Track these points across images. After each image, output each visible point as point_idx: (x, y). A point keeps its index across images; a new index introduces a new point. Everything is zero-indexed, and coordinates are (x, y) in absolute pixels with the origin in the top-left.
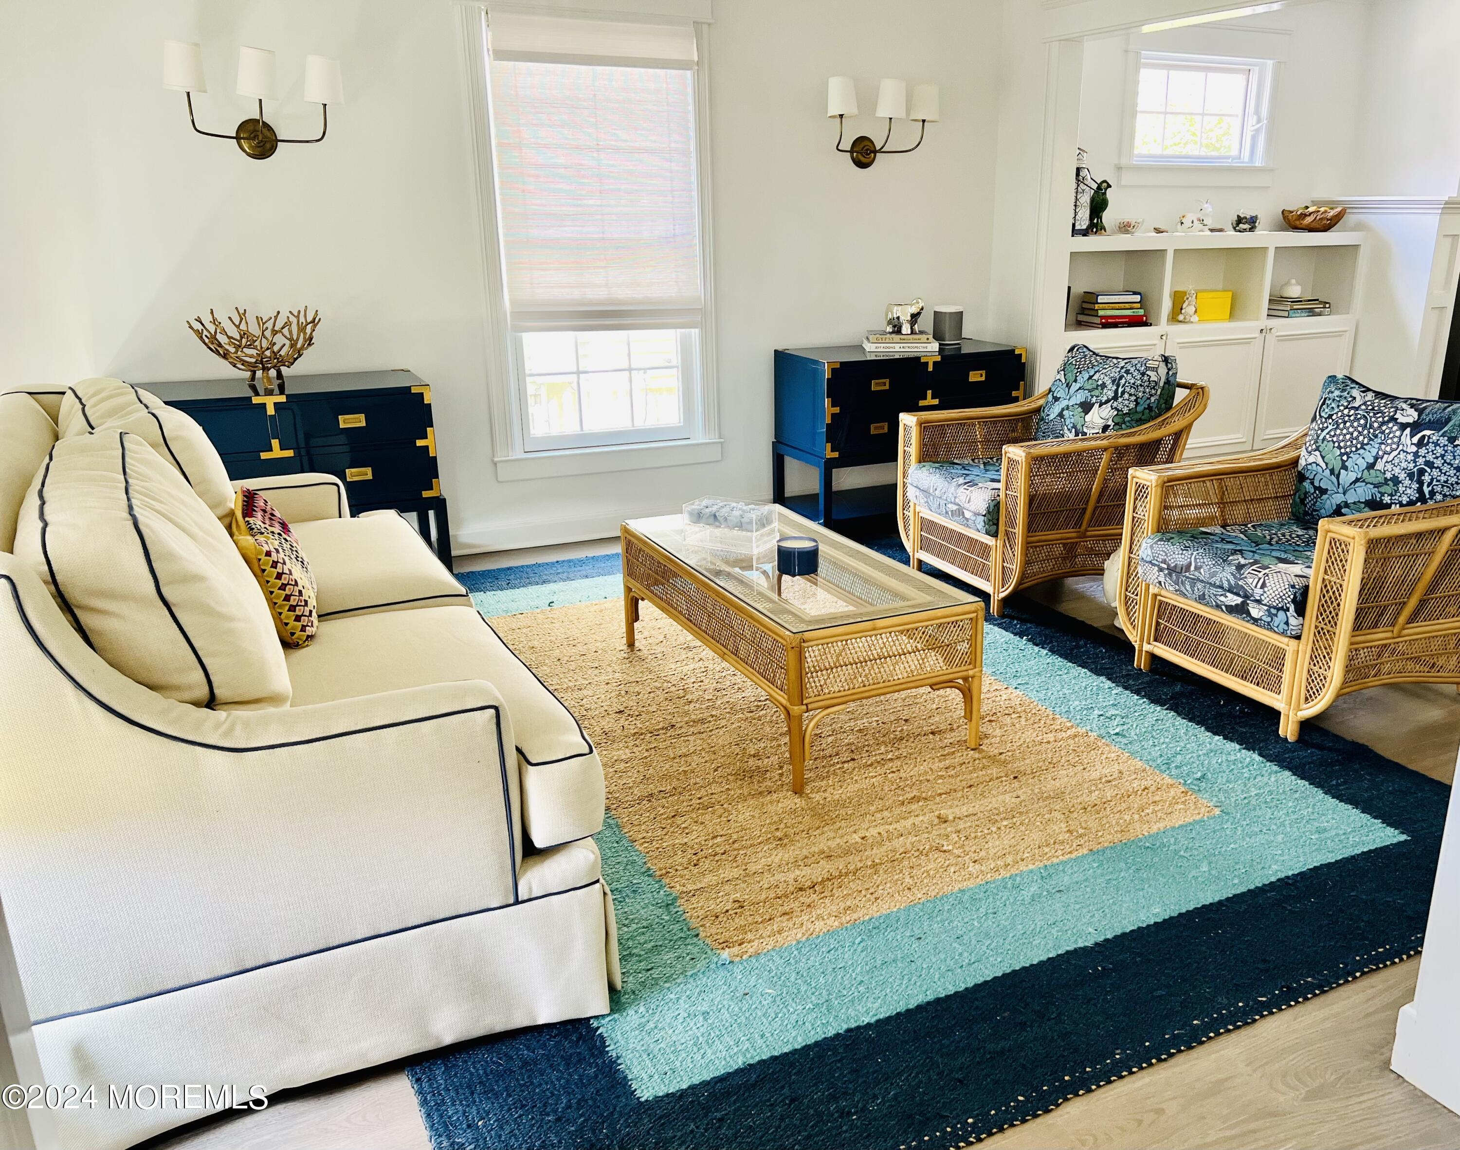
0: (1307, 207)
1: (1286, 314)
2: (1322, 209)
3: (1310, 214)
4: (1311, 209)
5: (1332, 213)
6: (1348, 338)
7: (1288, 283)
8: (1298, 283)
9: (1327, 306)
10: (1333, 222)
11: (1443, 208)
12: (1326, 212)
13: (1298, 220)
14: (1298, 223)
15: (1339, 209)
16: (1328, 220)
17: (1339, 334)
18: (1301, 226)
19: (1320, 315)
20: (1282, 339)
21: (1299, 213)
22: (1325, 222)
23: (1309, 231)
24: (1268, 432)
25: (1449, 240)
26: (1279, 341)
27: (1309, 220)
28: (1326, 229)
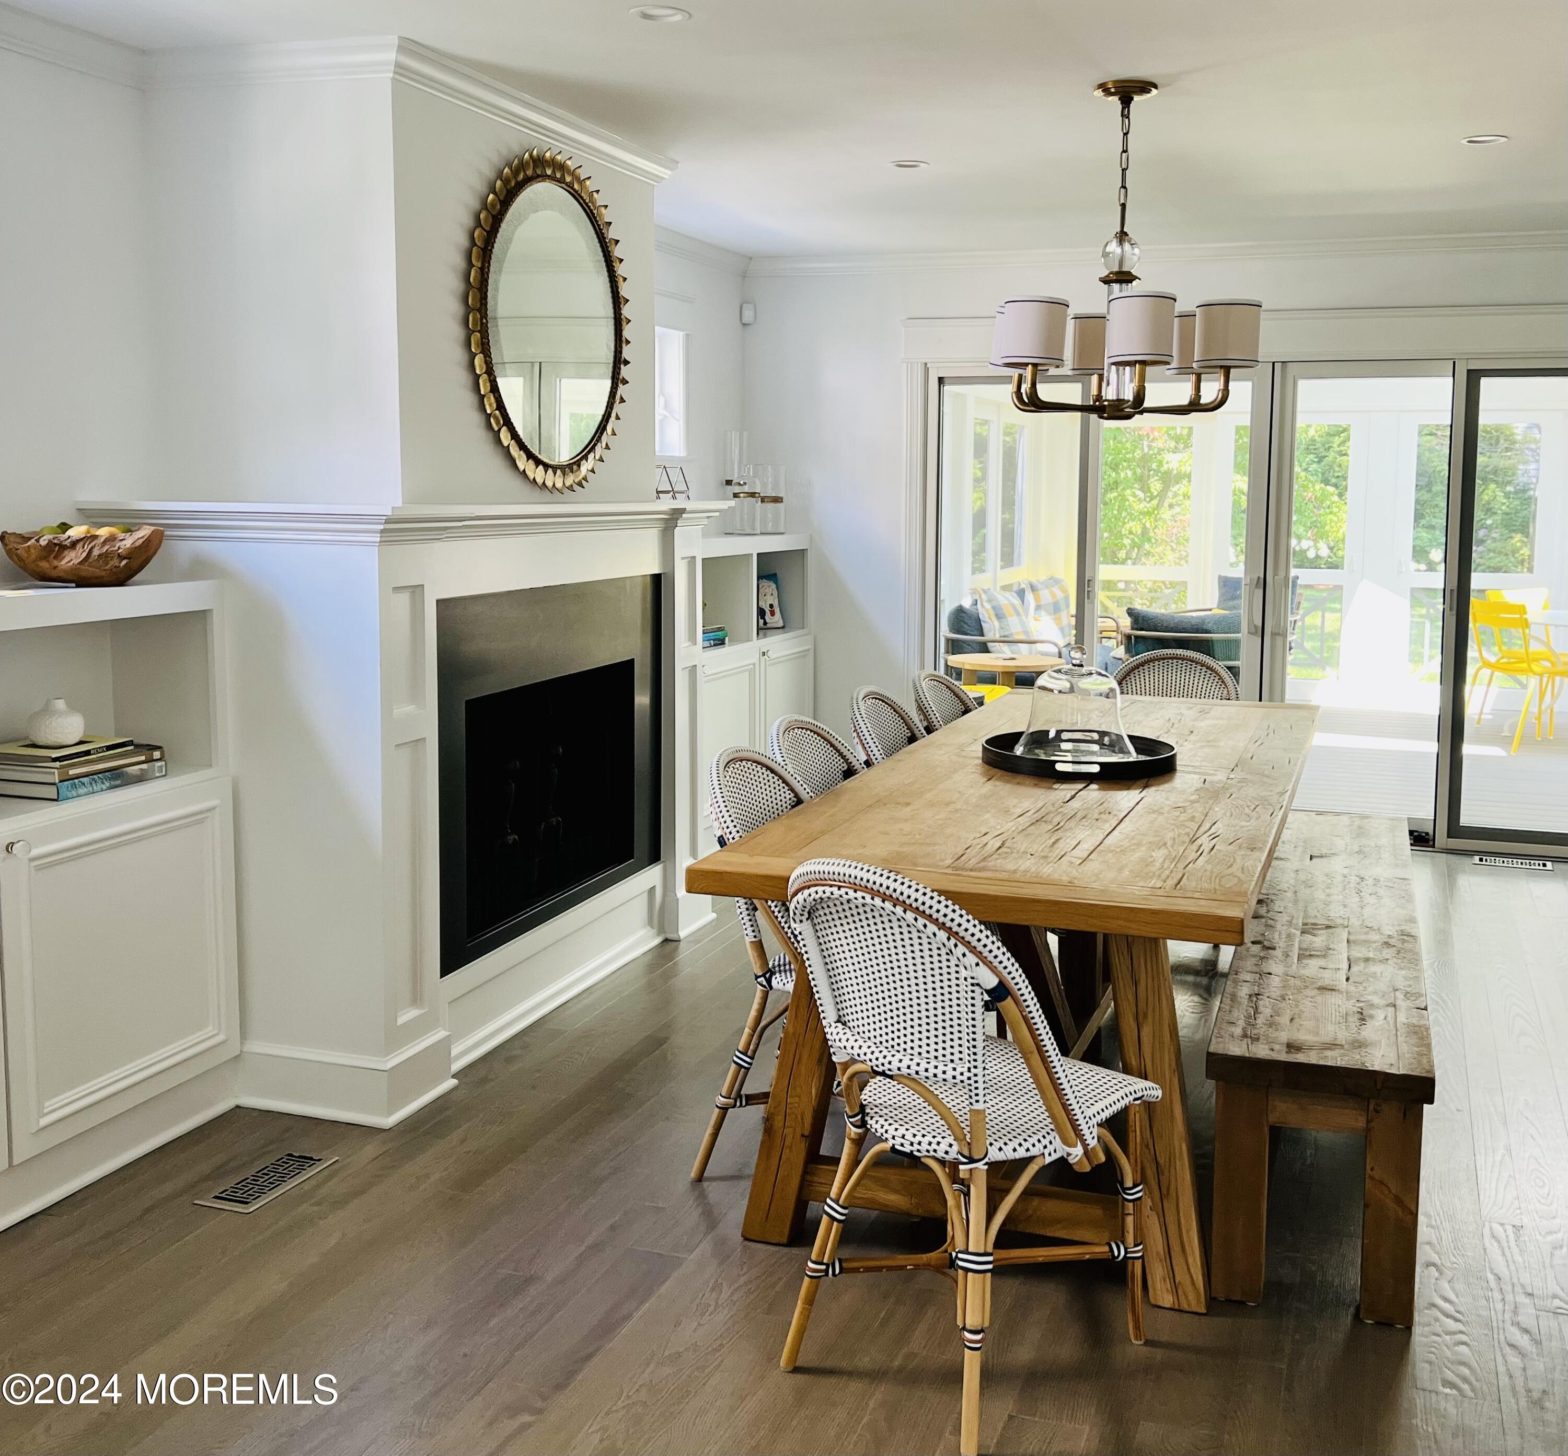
0: (64, 527)
1: (51, 792)
2: (104, 532)
3: (74, 544)
4: (76, 532)
5: (128, 542)
6: (221, 825)
7: (46, 710)
8: (73, 707)
9: (157, 754)
10: (135, 564)
11: (382, 531)
12: (112, 539)
13: (45, 558)
14: (44, 565)
15: (145, 532)
16: (121, 557)
17: (198, 818)
18: (54, 574)
19: (140, 779)
20: (45, 864)
21: (43, 542)
22: (115, 562)
23: (79, 586)
24: (49, 1105)
25: (405, 597)
26: (39, 869)
27: (72, 559)
28: (121, 579)
